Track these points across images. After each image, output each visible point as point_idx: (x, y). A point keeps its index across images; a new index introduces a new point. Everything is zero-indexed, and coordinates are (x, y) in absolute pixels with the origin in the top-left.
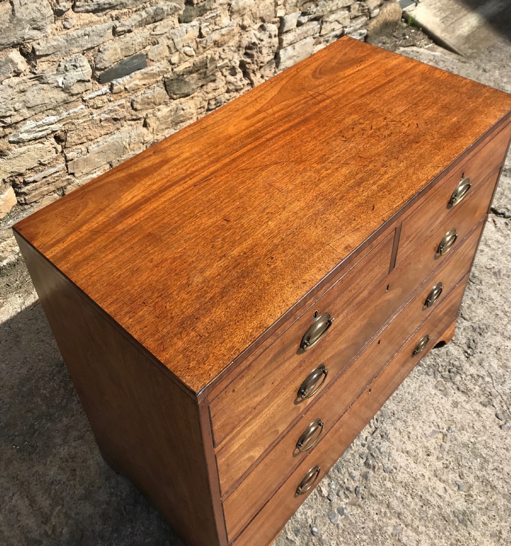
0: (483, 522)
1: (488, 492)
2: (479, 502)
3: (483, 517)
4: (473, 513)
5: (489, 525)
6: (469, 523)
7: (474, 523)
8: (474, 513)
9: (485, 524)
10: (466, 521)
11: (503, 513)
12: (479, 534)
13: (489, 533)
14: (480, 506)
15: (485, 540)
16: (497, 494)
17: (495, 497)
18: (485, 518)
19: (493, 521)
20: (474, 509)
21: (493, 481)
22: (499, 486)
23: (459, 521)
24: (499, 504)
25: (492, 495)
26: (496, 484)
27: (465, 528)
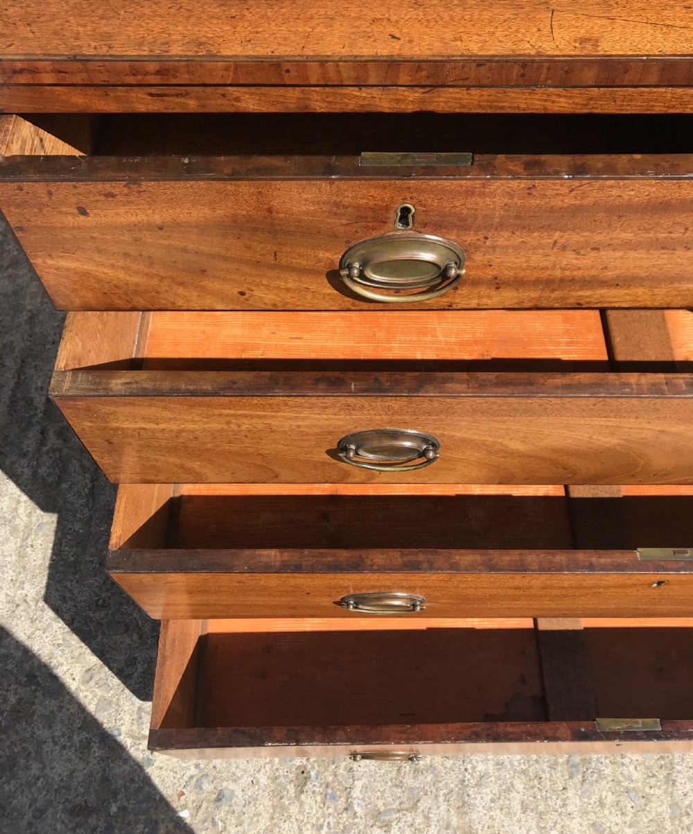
0: (601, 798)
1: (654, 776)
2: (626, 773)
3: (610, 794)
4: (599, 774)
5: (606, 812)
6: (580, 777)
7: (586, 786)
8: (601, 776)
9: (601, 803)
10: (578, 771)
11: (645, 820)
12: (579, 804)
13: (594, 818)
14: (621, 778)
15: (579, 820)
16: (665, 792)
17: (658, 792)
18: (610, 798)
19: (619, 813)
20: (607, 771)
21: (680, 772)
22: (680, 787)
23: (568, 761)
24: (654, 805)
25: (655, 786)
26: (679, 780)
27: (567, 777)
